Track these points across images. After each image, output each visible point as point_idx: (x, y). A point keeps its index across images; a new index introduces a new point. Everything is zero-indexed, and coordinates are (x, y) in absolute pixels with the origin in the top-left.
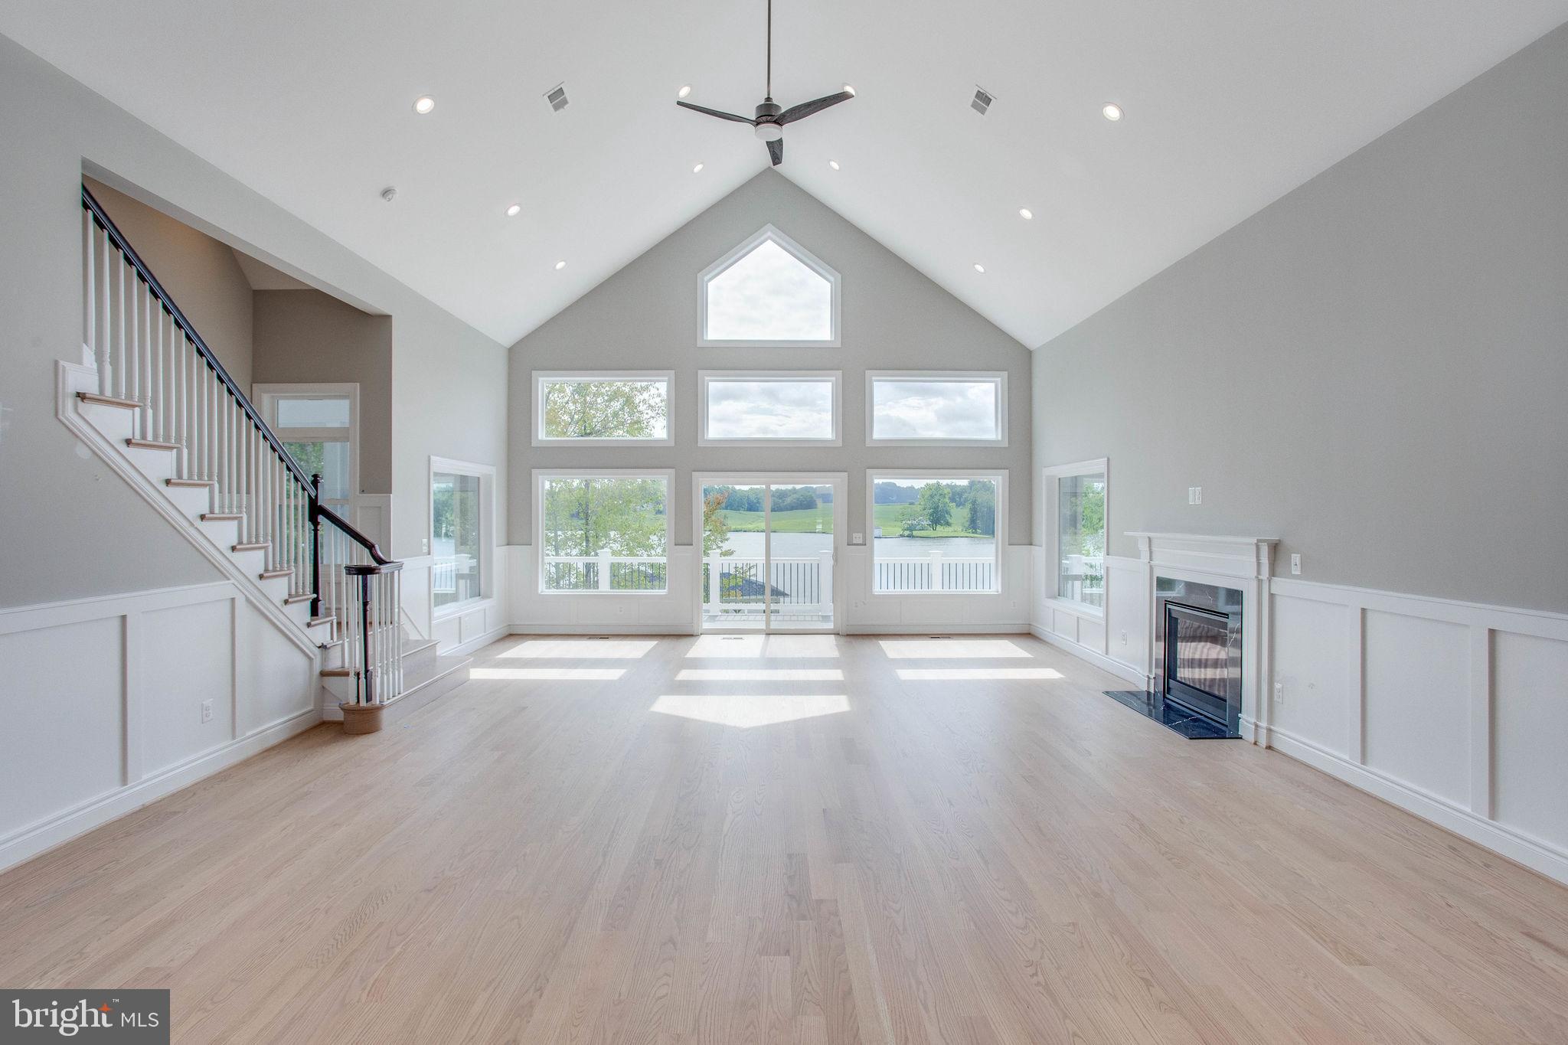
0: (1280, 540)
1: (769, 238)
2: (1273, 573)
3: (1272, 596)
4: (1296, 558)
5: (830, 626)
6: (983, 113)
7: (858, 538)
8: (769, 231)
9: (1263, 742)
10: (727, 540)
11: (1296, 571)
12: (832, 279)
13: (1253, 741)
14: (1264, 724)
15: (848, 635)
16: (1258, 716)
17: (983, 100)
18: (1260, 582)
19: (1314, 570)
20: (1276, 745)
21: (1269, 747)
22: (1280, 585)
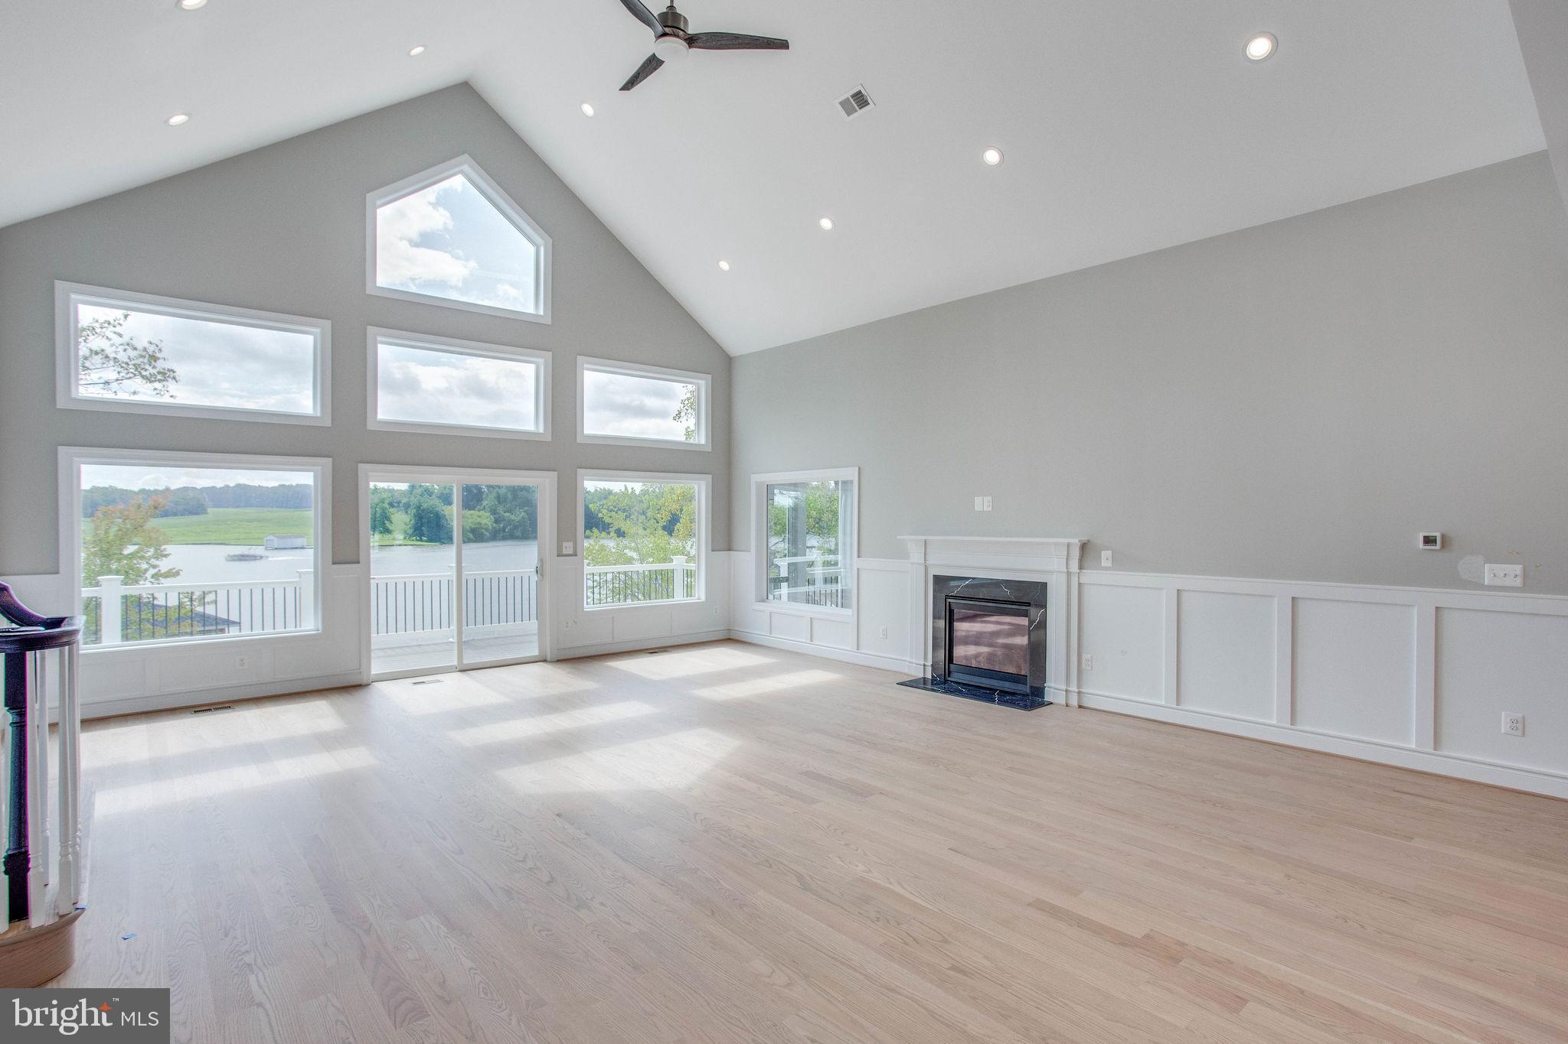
0: (1088, 541)
1: (461, 172)
2: (1081, 567)
3: (1080, 584)
4: (1106, 555)
5: (534, 652)
6: (849, 114)
7: (567, 548)
8: (466, 164)
9: (1074, 702)
10: (166, 556)
11: (1109, 564)
12: (539, 240)
13: (1064, 703)
14: (1074, 688)
15: (558, 661)
16: (1068, 682)
17: (860, 99)
18: (1069, 574)
19: (1122, 562)
20: (1088, 702)
21: (1080, 707)
22: (1090, 576)
